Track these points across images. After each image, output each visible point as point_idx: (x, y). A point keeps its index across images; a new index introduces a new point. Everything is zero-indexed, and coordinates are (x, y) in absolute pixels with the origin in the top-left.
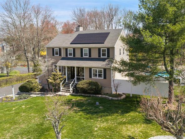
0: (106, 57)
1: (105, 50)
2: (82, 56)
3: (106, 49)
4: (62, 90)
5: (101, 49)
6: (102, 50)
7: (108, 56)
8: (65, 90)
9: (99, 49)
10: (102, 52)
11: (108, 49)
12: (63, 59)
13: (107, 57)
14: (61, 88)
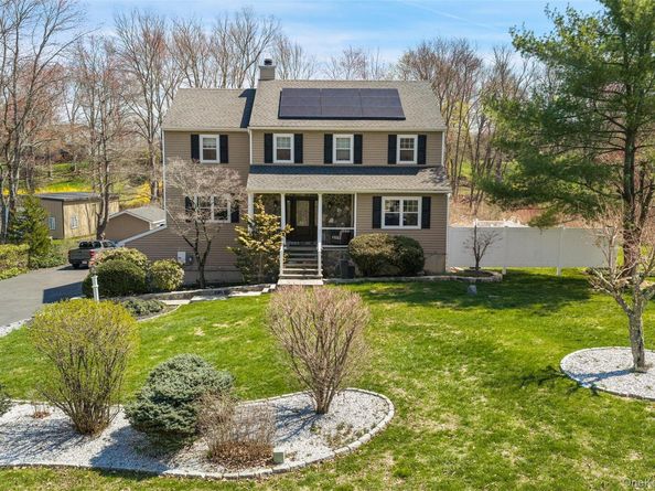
0: (415, 162)
1: (412, 140)
2: (328, 158)
3: (415, 137)
4: (285, 272)
5: (399, 137)
6: (402, 140)
7: (422, 159)
8: (293, 272)
9: (392, 138)
10: (401, 147)
11: (423, 138)
12: (257, 169)
13: (419, 162)
14: (282, 269)
